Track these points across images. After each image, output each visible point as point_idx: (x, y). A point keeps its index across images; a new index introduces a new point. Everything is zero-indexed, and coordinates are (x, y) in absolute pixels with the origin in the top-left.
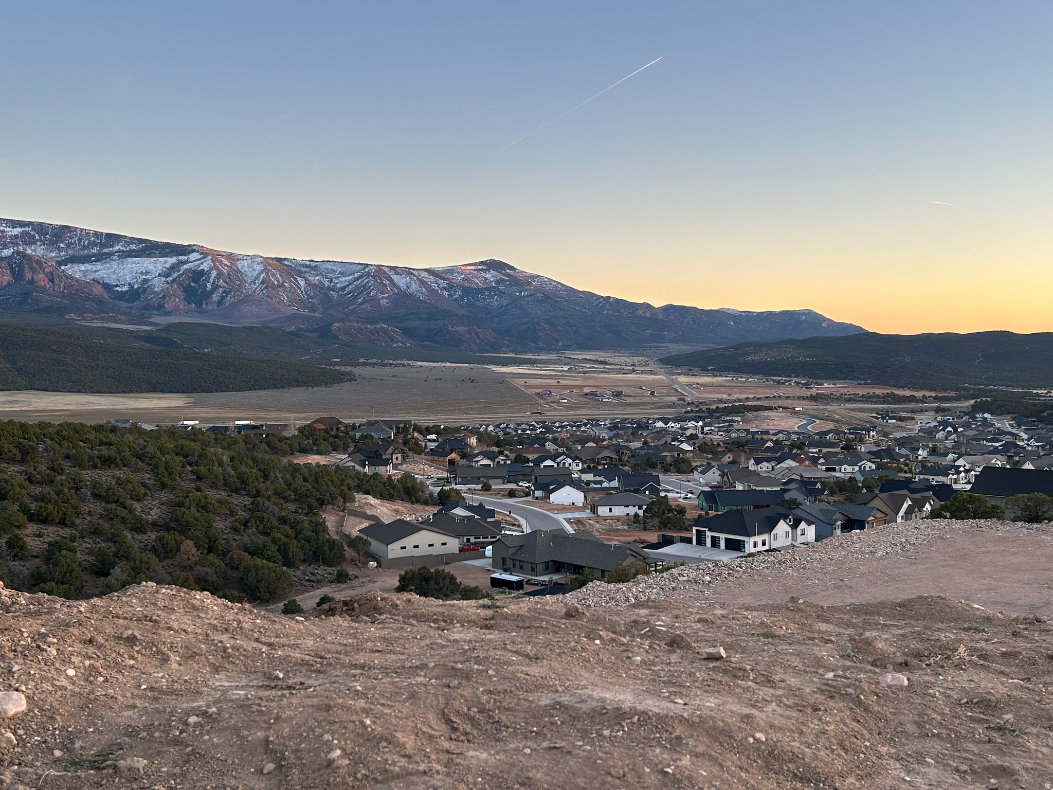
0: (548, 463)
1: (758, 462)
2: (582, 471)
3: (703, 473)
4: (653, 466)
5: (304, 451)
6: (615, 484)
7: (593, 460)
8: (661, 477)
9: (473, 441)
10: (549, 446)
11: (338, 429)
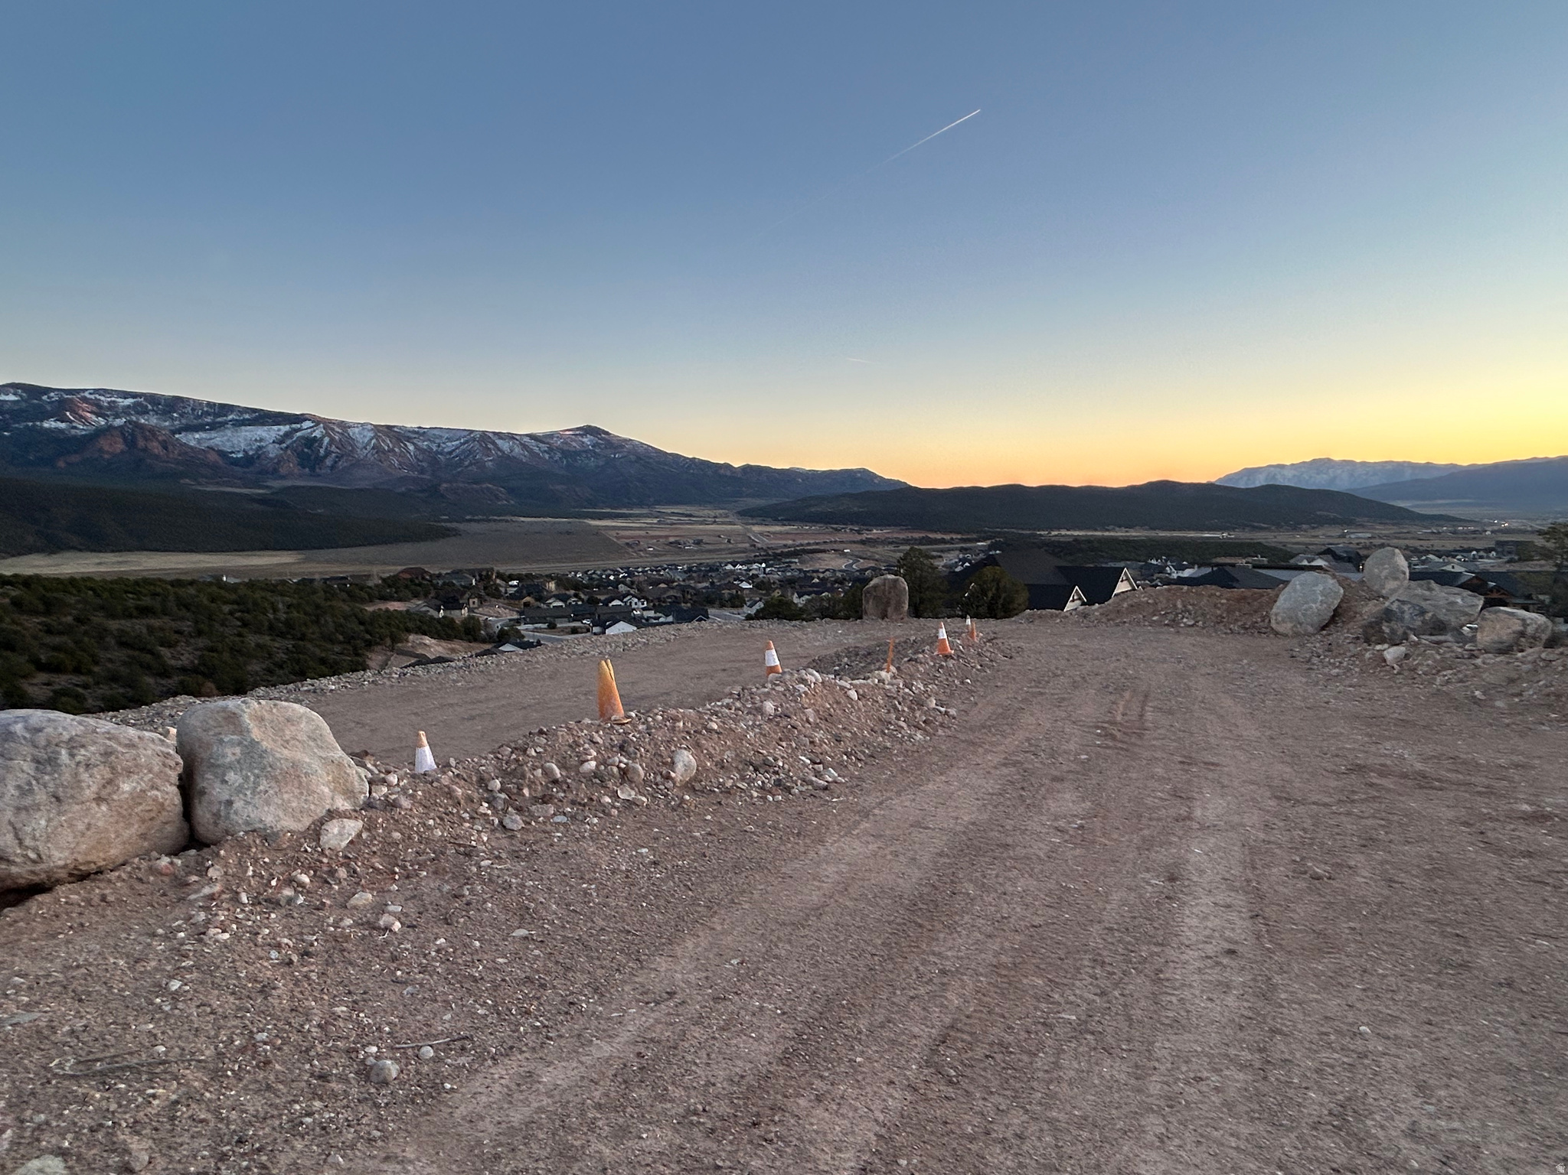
0: (616, 602)
1: (800, 596)
2: (644, 609)
4: (710, 602)
5: (385, 598)
6: (670, 618)
7: (659, 599)
8: (711, 611)
9: (552, 585)
10: (622, 588)
11: (423, 578)
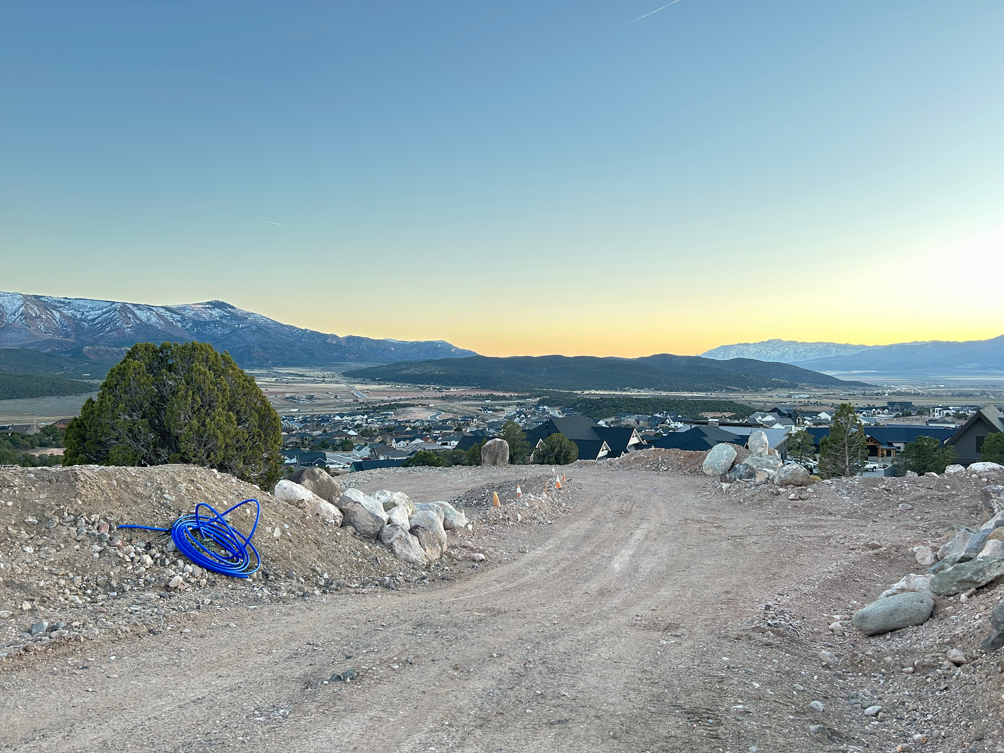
1: (398, 441)
3: (359, 450)
5: (44, 445)
6: (294, 460)
8: (327, 454)
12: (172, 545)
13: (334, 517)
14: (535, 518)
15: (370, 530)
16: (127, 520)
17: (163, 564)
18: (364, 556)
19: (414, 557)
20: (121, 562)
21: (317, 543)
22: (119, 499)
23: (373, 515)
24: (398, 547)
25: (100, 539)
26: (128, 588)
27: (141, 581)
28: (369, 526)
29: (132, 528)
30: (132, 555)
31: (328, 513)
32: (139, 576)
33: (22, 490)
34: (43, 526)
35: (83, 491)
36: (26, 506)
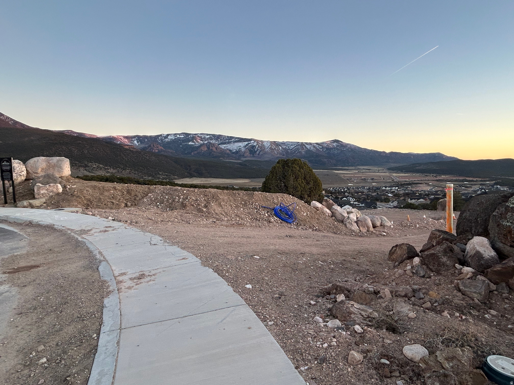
0: (345, 199)
1: (411, 200)
2: (354, 201)
3: (392, 202)
4: (377, 200)
6: (363, 205)
7: (359, 198)
8: (378, 203)
9: (324, 192)
10: (346, 194)
12: (273, 213)
13: (328, 214)
14: (426, 227)
15: (340, 219)
16: (264, 205)
17: (270, 216)
18: (334, 225)
19: (353, 229)
20: (260, 214)
21: (318, 219)
22: (263, 200)
23: (341, 214)
24: (348, 225)
25: (257, 209)
26: (261, 220)
27: (264, 219)
28: (340, 217)
29: (265, 207)
30: (263, 213)
31: (326, 212)
32: (264, 218)
33: (242, 196)
34: (245, 205)
35: (255, 197)
36: (242, 200)
